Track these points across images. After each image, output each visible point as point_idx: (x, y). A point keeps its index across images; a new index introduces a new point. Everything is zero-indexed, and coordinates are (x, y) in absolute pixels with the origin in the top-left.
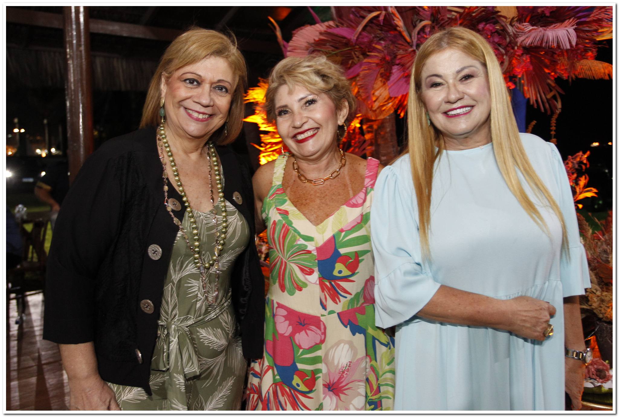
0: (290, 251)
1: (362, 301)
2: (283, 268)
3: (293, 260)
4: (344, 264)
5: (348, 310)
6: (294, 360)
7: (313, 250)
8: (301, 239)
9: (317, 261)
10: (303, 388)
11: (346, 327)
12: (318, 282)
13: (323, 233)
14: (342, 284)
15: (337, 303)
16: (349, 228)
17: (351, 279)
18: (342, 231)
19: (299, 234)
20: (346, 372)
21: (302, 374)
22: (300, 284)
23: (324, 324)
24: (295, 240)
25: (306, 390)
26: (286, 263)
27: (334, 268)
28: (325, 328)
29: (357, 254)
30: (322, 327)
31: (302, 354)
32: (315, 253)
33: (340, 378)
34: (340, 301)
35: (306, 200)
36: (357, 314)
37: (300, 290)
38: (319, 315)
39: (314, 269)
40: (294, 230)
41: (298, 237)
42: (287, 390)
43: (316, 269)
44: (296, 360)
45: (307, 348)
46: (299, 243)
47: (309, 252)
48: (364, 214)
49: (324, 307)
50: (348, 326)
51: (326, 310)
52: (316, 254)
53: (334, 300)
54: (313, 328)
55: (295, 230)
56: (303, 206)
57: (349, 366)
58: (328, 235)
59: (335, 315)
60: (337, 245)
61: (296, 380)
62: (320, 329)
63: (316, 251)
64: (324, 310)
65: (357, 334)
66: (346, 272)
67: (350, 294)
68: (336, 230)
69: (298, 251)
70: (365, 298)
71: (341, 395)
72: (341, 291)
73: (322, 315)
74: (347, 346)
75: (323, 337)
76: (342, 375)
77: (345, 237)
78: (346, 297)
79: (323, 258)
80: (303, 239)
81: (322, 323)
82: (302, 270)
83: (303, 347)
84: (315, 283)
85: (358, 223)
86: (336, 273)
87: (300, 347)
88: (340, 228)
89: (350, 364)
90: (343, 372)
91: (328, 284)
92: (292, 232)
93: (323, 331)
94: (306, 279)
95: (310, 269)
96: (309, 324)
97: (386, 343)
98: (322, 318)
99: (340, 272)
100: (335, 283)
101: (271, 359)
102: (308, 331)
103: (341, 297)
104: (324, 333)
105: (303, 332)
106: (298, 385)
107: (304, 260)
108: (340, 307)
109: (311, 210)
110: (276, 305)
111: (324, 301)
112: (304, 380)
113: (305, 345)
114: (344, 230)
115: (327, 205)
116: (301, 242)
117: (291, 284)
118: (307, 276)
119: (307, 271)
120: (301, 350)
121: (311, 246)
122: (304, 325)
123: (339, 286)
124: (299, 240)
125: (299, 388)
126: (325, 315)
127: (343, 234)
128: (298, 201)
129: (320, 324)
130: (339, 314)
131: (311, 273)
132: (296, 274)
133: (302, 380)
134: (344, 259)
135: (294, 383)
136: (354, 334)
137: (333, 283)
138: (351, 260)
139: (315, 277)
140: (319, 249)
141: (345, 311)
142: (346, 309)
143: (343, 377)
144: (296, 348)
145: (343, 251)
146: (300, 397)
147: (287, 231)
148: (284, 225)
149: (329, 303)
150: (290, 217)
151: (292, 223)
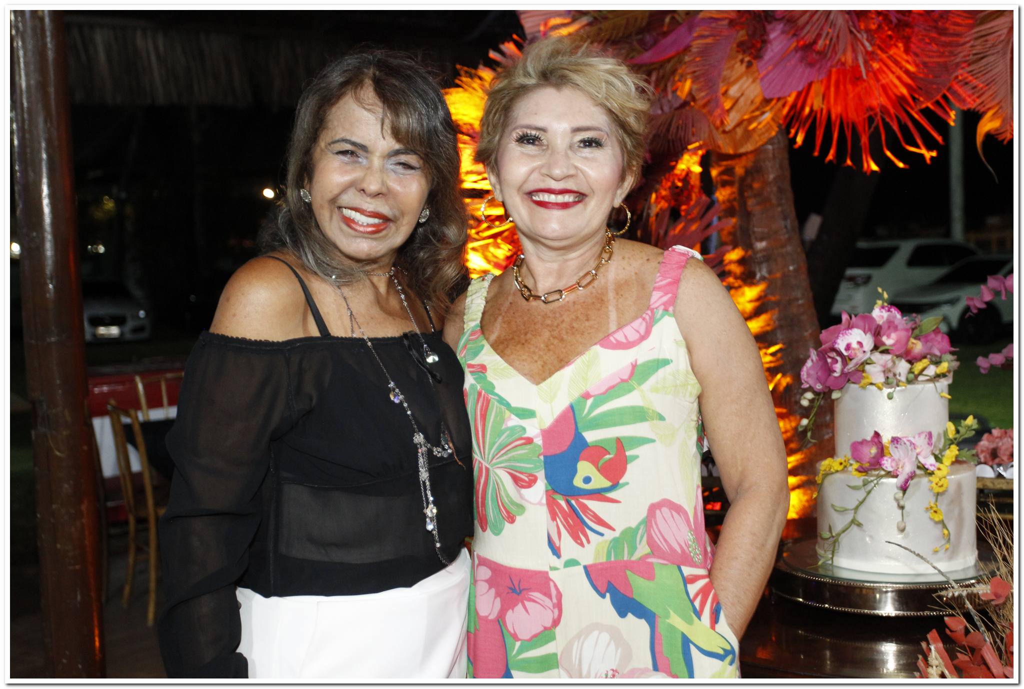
0: (495, 443)
1: (642, 549)
2: (483, 480)
3: (501, 462)
4: (595, 464)
5: (607, 562)
6: (507, 664)
7: (537, 436)
8: (513, 416)
9: (542, 458)
11: (603, 596)
12: (544, 501)
13: (553, 402)
14: (593, 505)
15: (582, 545)
16: (603, 390)
17: (611, 495)
18: (587, 396)
19: (508, 405)
22: (513, 509)
23: (555, 586)
24: (503, 420)
26: (487, 470)
27: (574, 471)
28: (559, 595)
29: (619, 443)
30: (554, 592)
31: (520, 652)
32: (539, 441)
34: (589, 542)
35: (526, 334)
36: (628, 572)
37: (511, 519)
38: (547, 569)
39: (537, 474)
40: (498, 401)
41: (507, 413)
43: (541, 474)
46: (510, 424)
47: (529, 441)
48: (639, 362)
49: (556, 551)
50: (608, 595)
51: (559, 556)
52: (540, 444)
53: (576, 538)
54: (536, 595)
55: (501, 400)
58: (560, 406)
59: (580, 570)
60: (579, 425)
62: (550, 597)
63: (541, 438)
64: (555, 557)
65: (629, 616)
66: (599, 481)
67: (611, 528)
68: (576, 394)
69: (509, 441)
70: (651, 542)
72: (591, 520)
73: (553, 569)
74: (605, 637)
75: (556, 611)
77: (593, 408)
78: (601, 534)
79: (554, 450)
80: (518, 416)
81: (552, 584)
82: (516, 480)
83: (520, 636)
84: (540, 503)
85: (623, 381)
86: (578, 482)
87: (515, 637)
88: (583, 390)
89: (613, 675)
91: (563, 503)
92: (495, 404)
93: (555, 601)
94: (522, 497)
95: (531, 475)
96: (530, 589)
98: (552, 575)
99: (587, 480)
100: (577, 502)
102: (527, 603)
103: (590, 533)
104: (559, 606)
105: (520, 607)
107: (520, 459)
108: (589, 554)
111: (555, 538)
113: (525, 633)
114: (592, 394)
116: (514, 421)
118: (524, 491)
119: (524, 480)
120: (518, 644)
121: (533, 429)
122: (520, 592)
123: (585, 508)
124: (510, 418)
126: (558, 566)
127: (589, 402)
128: (513, 338)
129: (549, 588)
130: (585, 567)
131: (531, 483)
132: (505, 489)
134: (595, 453)
136: (622, 615)
137: (573, 502)
138: (608, 457)
139: (538, 491)
140: (547, 434)
141: (602, 564)
142: (603, 559)
145: (591, 437)
148: (480, 394)
149: (567, 543)
150: (490, 376)
151: (494, 387)
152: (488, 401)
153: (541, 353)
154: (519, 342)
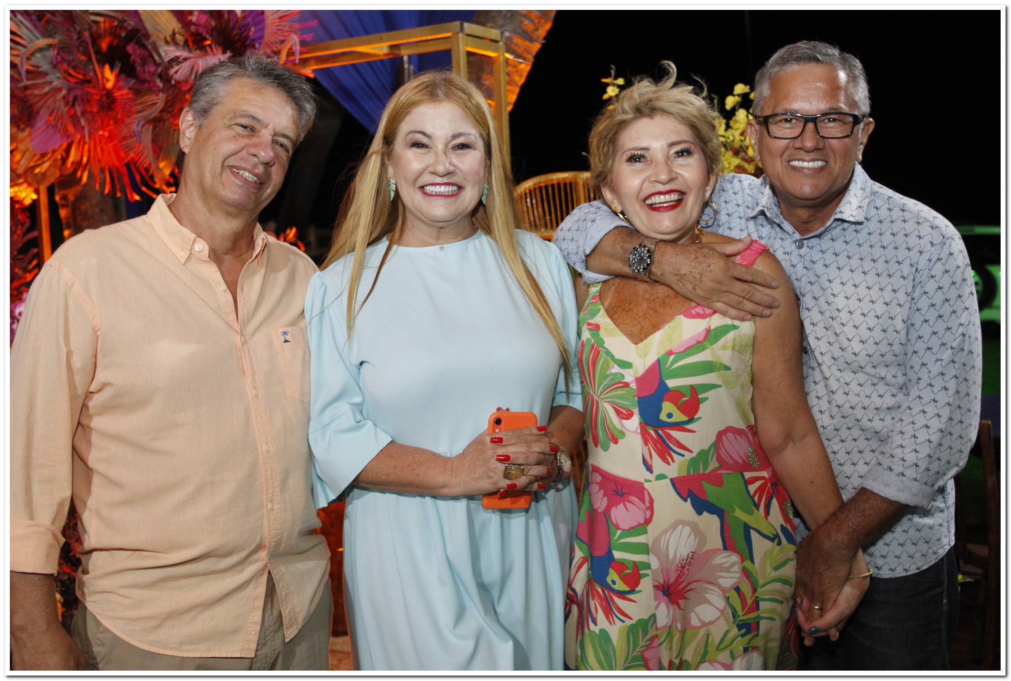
0: (602, 383)
1: (714, 464)
2: (594, 410)
3: (606, 398)
4: (675, 404)
5: (686, 476)
6: (610, 546)
7: (632, 382)
8: (615, 366)
9: (636, 398)
10: (620, 586)
11: (685, 500)
12: (639, 431)
13: (645, 356)
14: (675, 434)
15: (669, 464)
16: (682, 350)
17: (688, 427)
18: (670, 353)
19: (612, 357)
20: (687, 567)
21: (620, 567)
22: (616, 434)
23: (649, 494)
24: (608, 367)
25: (624, 588)
26: (597, 402)
27: (660, 409)
28: (652, 501)
29: (693, 389)
30: (647, 499)
31: (620, 537)
32: (633, 386)
33: (679, 577)
34: (673, 461)
35: (630, 304)
36: (703, 482)
37: (616, 442)
38: (642, 481)
39: (633, 410)
40: (606, 353)
41: (612, 363)
42: (600, 590)
43: (636, 411)
44: (612, 547)
45: (627, 528)
46: (613, 371)
47: (627, 385)
48: (712, 328)
49: (649, 468)
50: (689, 499)
51: (651, 472)
52: (635, 387)
53: (664, 459)
54: (634, 499)
55: (608, 353)
56: (624, 313)
57: (692, 558)
58: (651, 360)
59: (668, 481)
60: (663, 375)
61: (612, 576)
62: (643, 501)
63: (635, 384)
64: (648, 473)
65: (705, 513)
66: (679, 417)
67: (691, 451)
68: (663, 352)
69: (612, 383)
70: (719, 459)
71: (681, 602)
72: (674, 445)
73: (647, 481)
74: (687, 530)
75: (648, 513)
76: (681, 572)
77: (674, 362)
78: (683, 456)
79: (645, 393)
80: (619, 365)
81: (646, 492)
82: (618, 412)
83: (621, 526)
84: (635, 432)
85: (698, 342)
86: (663, 417)
87: (617, 527)
88: (668, 349)
89: (693, 556)
90: (683, 567)
91: (653, 433)
92: (603, 355)
93: (647, 504)
94: (622, 425)
95: (628, 410)
96: (629, 494)
97: (772, 536)
98: (646, 485)
99: (670, 415)
100: (663, 432)
101: (585, 547)
102: (627, 503)
103: (674, 455)
104: (651, 508)
105: (621, 506)
106: (614, 582)
107: (620, 397)
108: (674, 470)
109: (635, 319)
110: (591, 469)
111: (648, 458)
112: (623, 574)
113: (625, 524)
114: (674, 351)
115: (656, 311)
116: (616, 369)
117: (604, 433)
118: (624, 421)
119: (624, 414)
120: (619, 532)
121: (629, 377)
122: (622, 495)
123: (670, 437)
124: (613, 367)
125: (616, 587)
126: (651, 479)
127: (672, 357)
128: (620, 306)
129: (643, 495)
130: (672, 480)
131: (629, 416)
132: (610, 418)
133: (619, 574)
134: (675, 396)
135: (609, 580)
136: (699, 513)
137: (660, 432)
138: (685, 399)
139: (634, 423)
140: (638, 380)
141: (683, 477)
142: (685, 474)
143: (684, 574)
144: (612, 528)
145: (671, 383)
146: (616, 599)
147: (598, 353)
148: (593, 346)
149: (657, 462)
150: (602, 333)
151: (604, 343)
152: (599, 352)
153: (640, 319)
154: (624, 310)
